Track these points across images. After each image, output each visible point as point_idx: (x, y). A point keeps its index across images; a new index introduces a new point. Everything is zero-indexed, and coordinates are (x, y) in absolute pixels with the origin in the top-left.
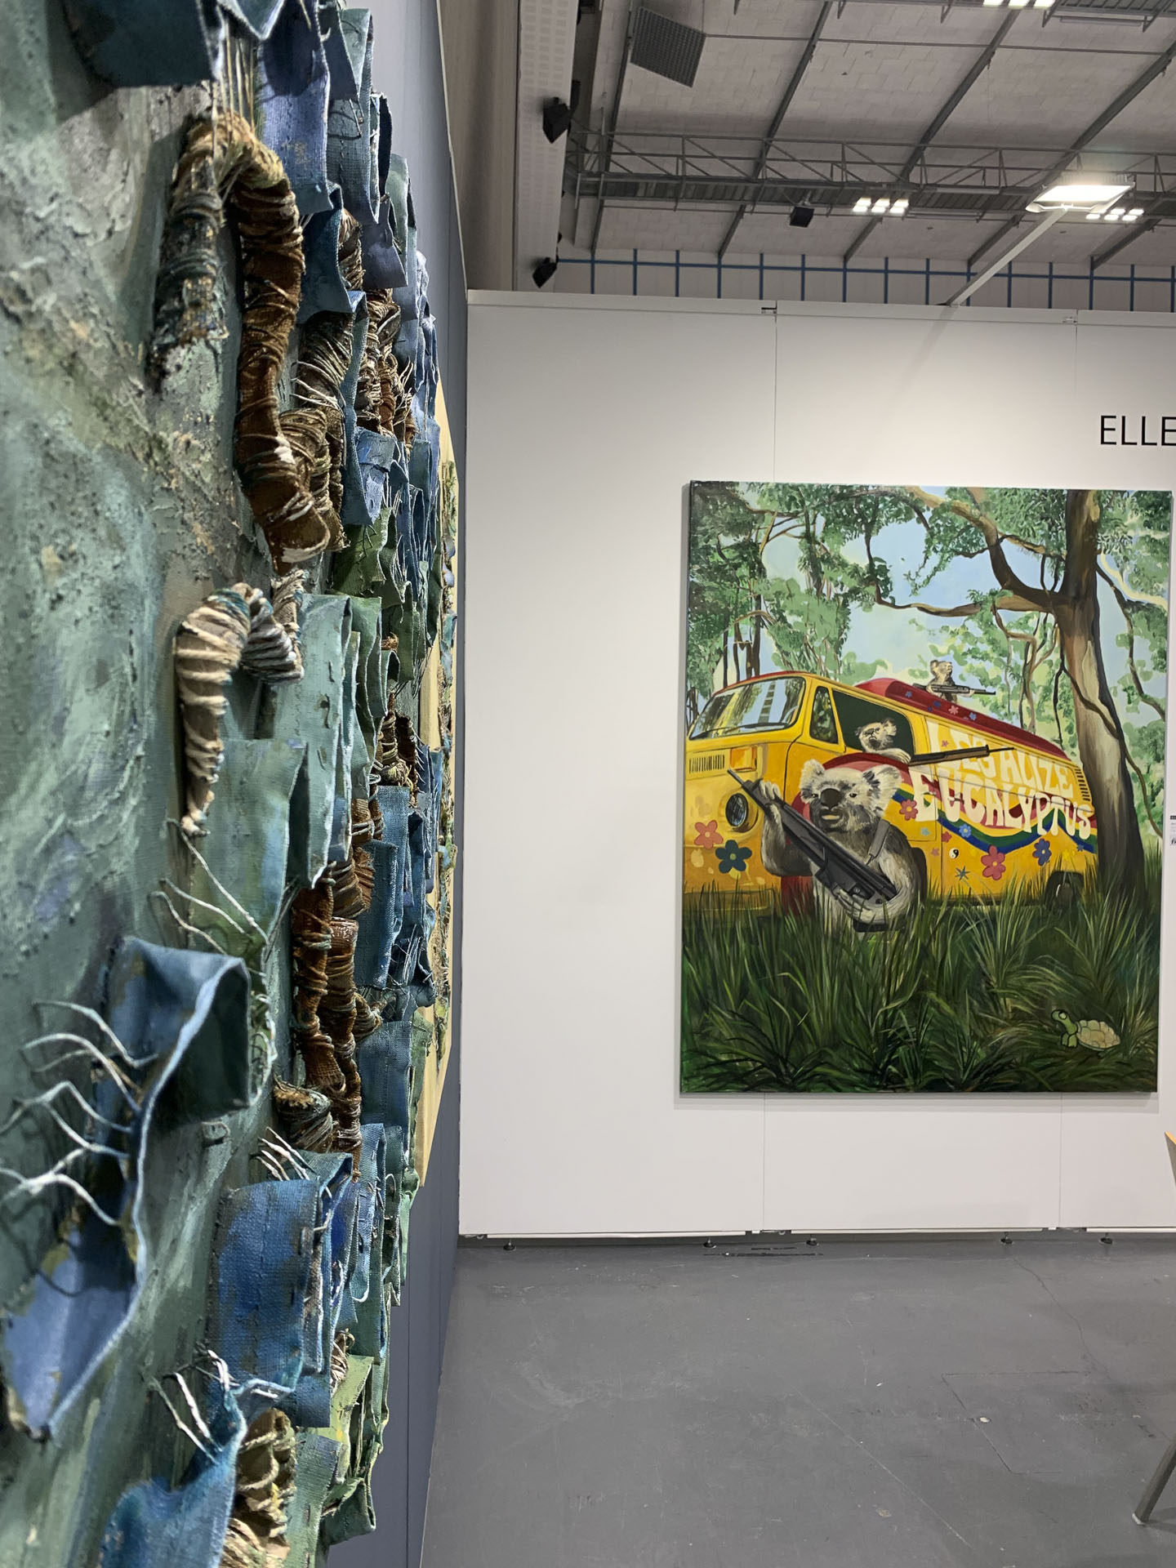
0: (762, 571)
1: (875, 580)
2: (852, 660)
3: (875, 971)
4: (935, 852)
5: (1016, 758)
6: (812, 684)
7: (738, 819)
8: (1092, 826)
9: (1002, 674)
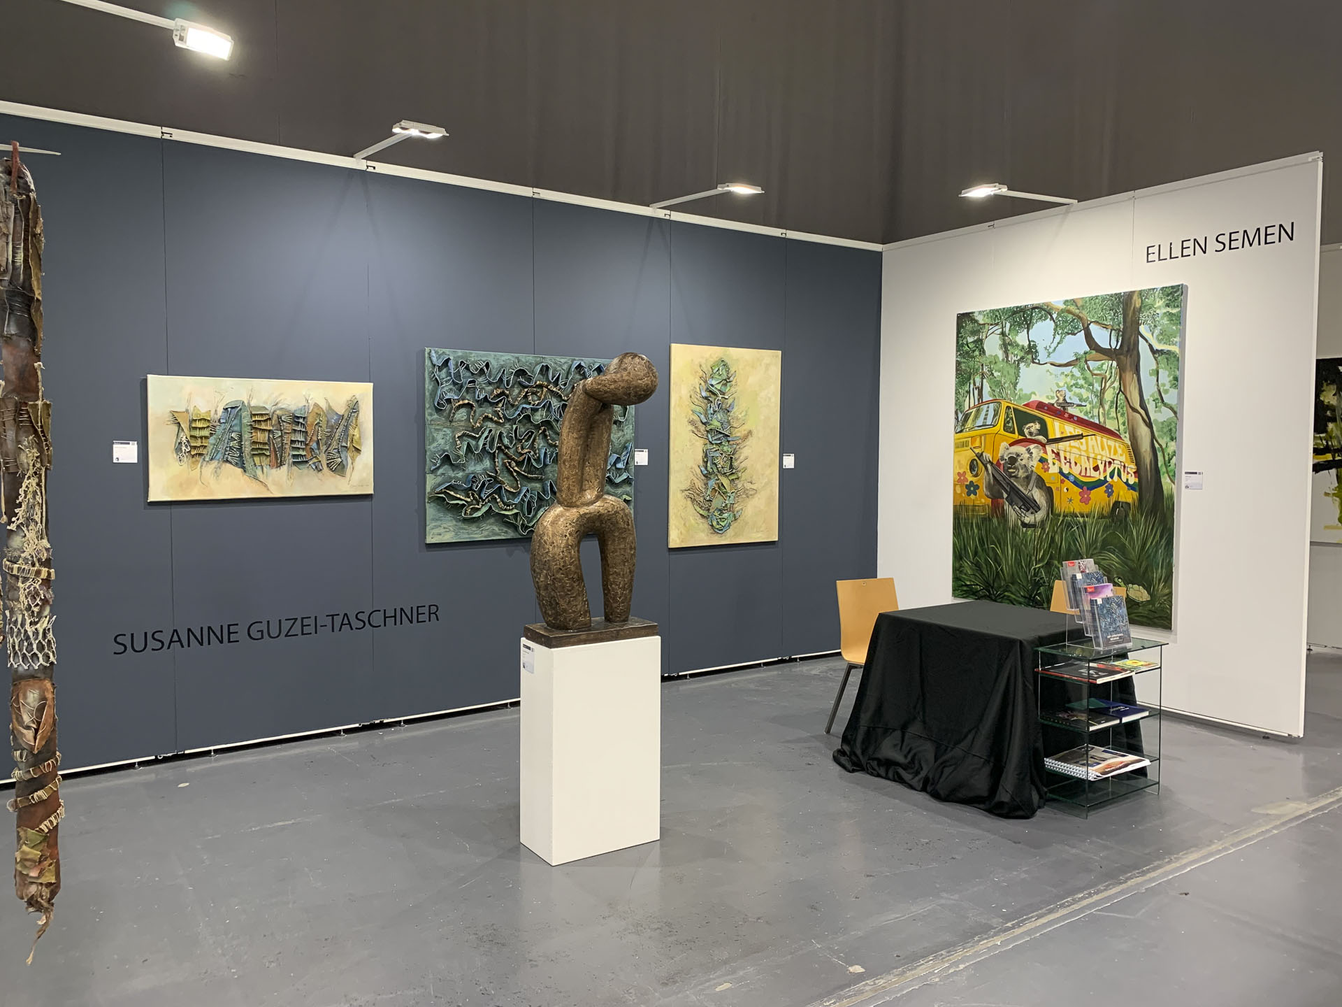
0: (984, 352)
1: (1031, 350)
2: (1021, 392)
3: (1030, 548)
4: (1057, 489)
5: (1096, 439)
6: (1004, 404)
7: (974, 471)
8: (1135, 477)
9: (1090, 395)
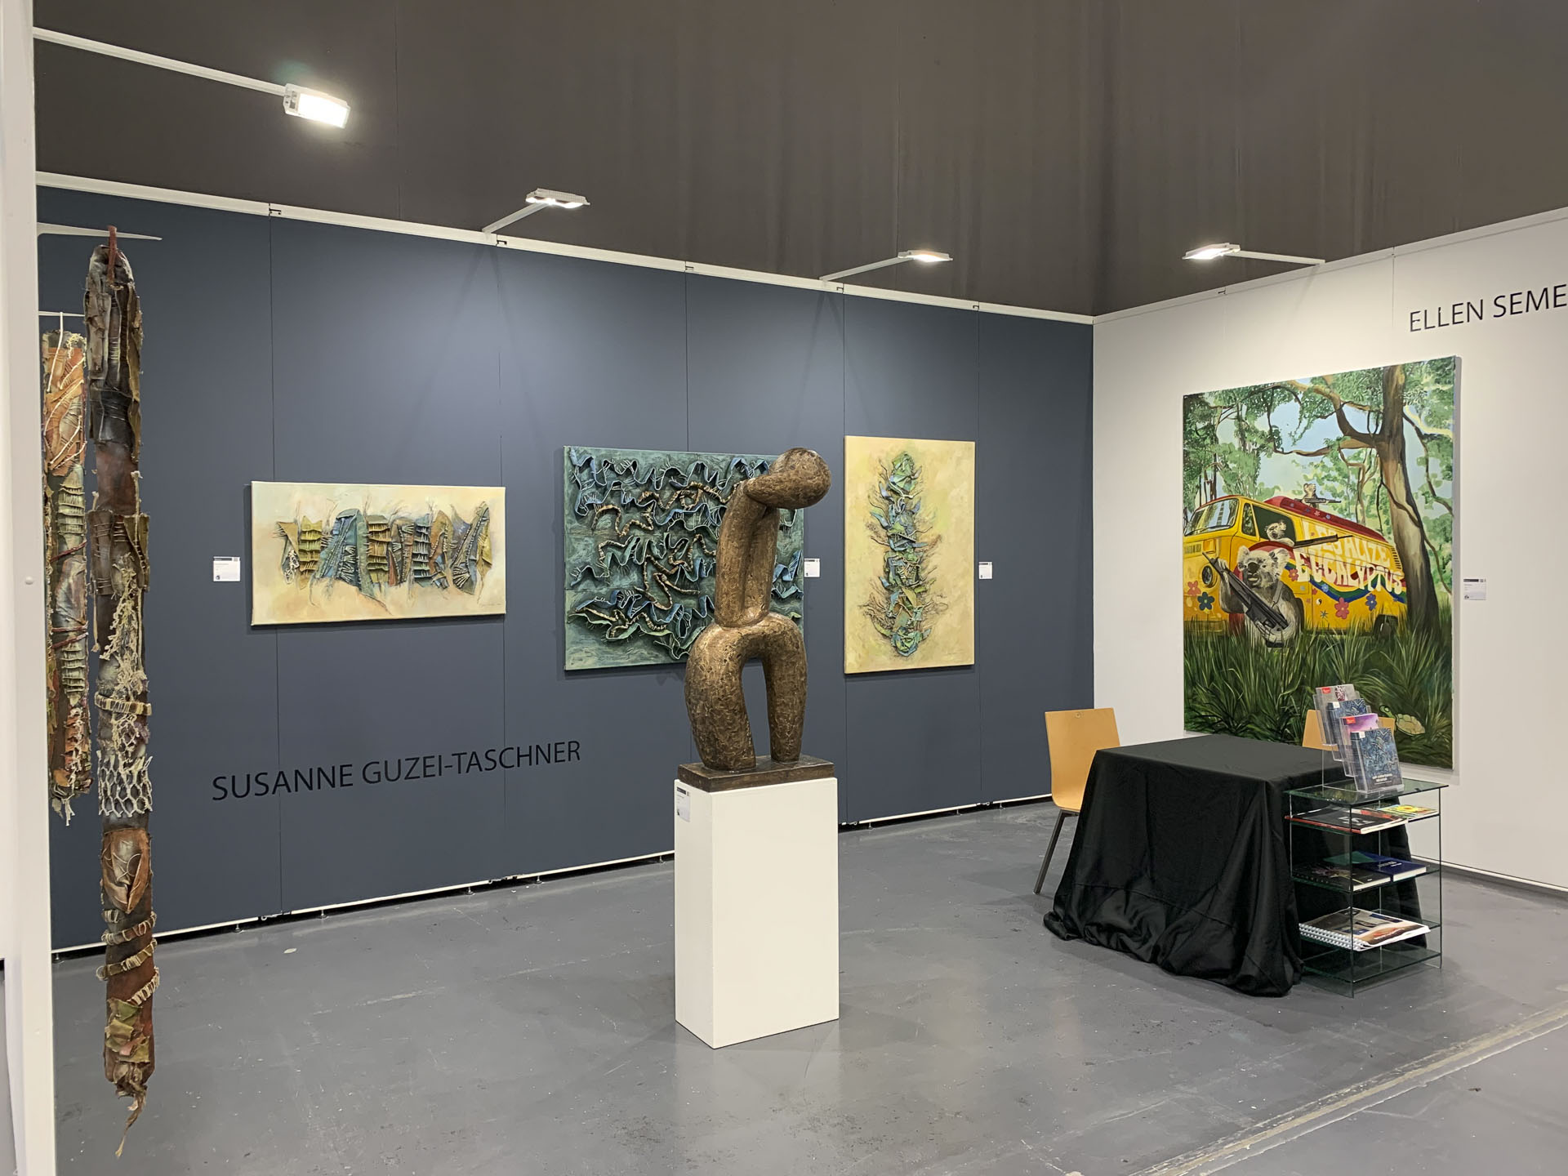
0: (1217, 440)
1: (1273, 437)
2: (1262, 487)
3: (1277, 671)
4: (1308, 601)
5: (1354, 541)
6: (1242, 502)
7: (1208, 580)
8: (1403, 586)
9: (1345, 489)
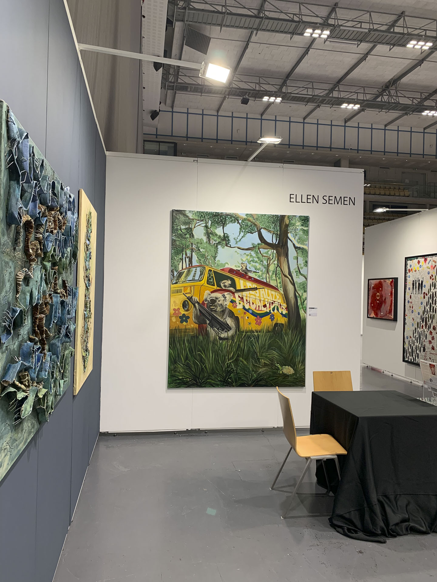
0: (193, 236)
1: (225, 239)
2: (219, 262)
3: (225, 351)
4: (242, 317)
5: (265, 291)
6: (207, 269)
7: (186, 308)
8: (286, 310)
9: (261, 267)
